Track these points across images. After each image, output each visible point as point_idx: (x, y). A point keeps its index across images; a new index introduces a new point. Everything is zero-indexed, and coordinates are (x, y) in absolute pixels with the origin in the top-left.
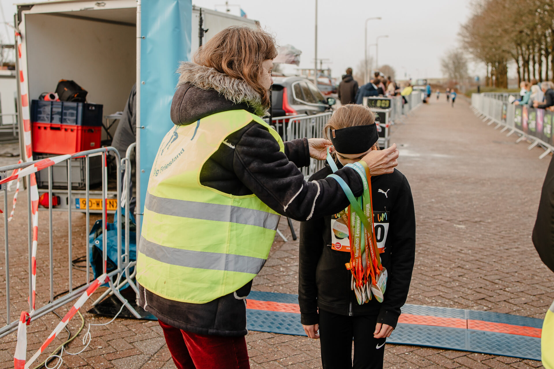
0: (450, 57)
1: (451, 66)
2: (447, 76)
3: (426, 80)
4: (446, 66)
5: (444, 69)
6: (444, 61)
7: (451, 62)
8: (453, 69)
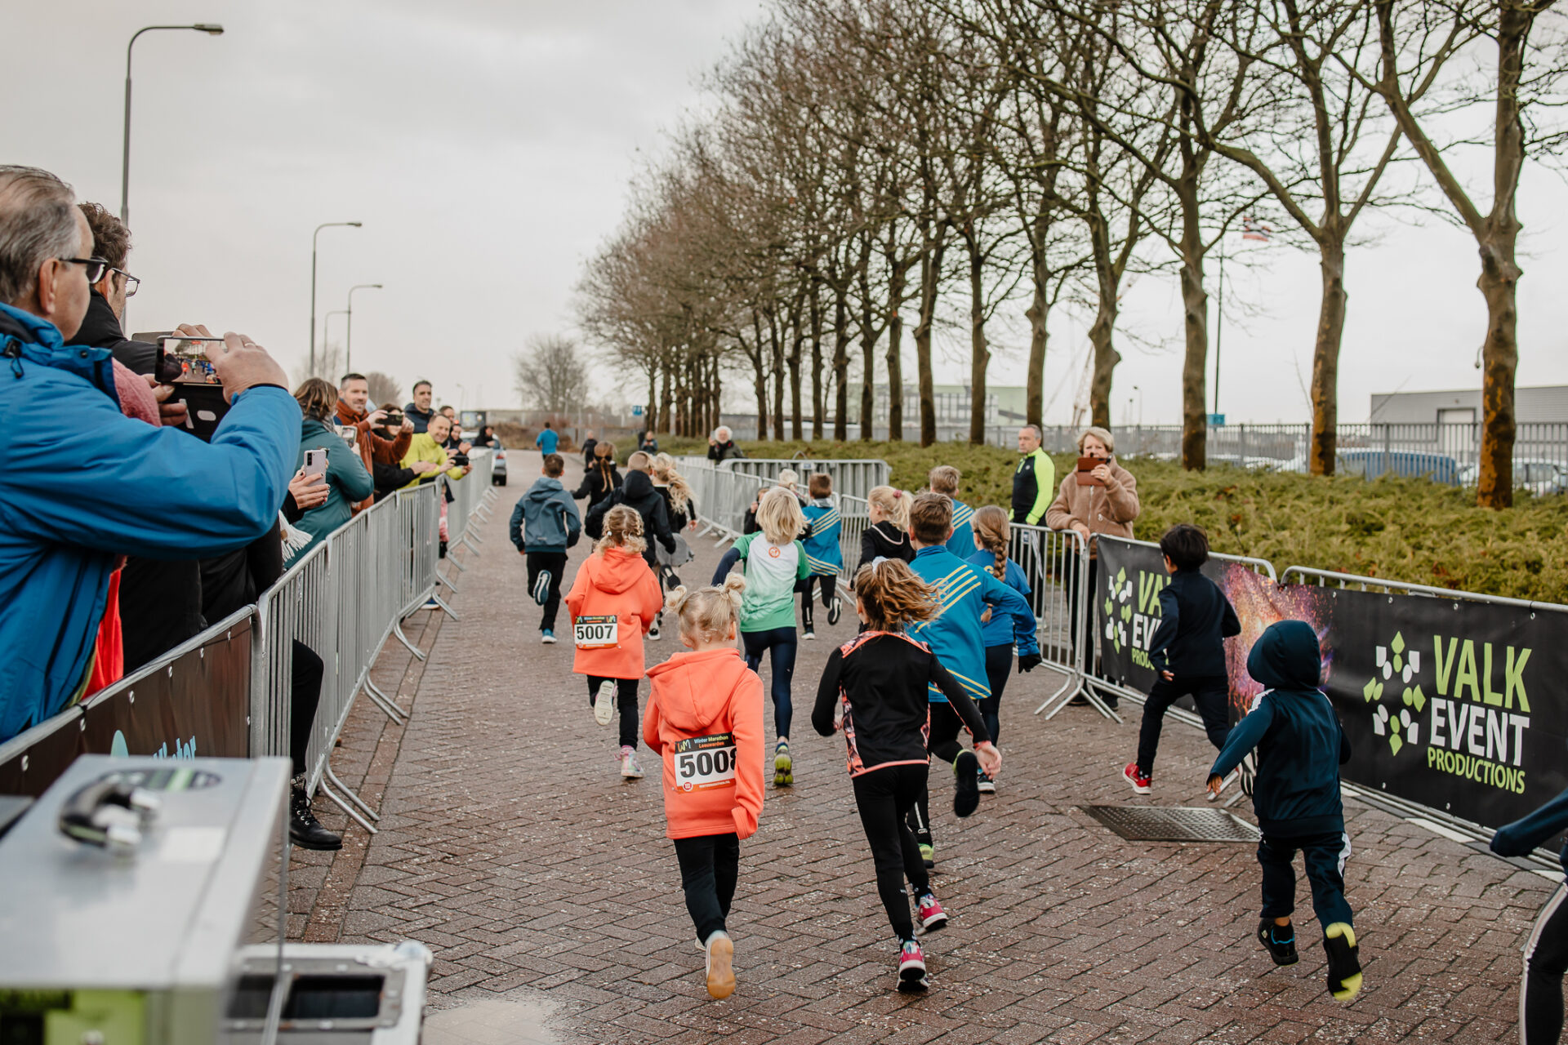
0: (538, 356)
1: (543, 379)
2: (532, 404)
3: (483, 414)
4: (532, 379)
5: (526, 386)
6: (524, 365)
7: (543, 368)
8: (548, 386)
